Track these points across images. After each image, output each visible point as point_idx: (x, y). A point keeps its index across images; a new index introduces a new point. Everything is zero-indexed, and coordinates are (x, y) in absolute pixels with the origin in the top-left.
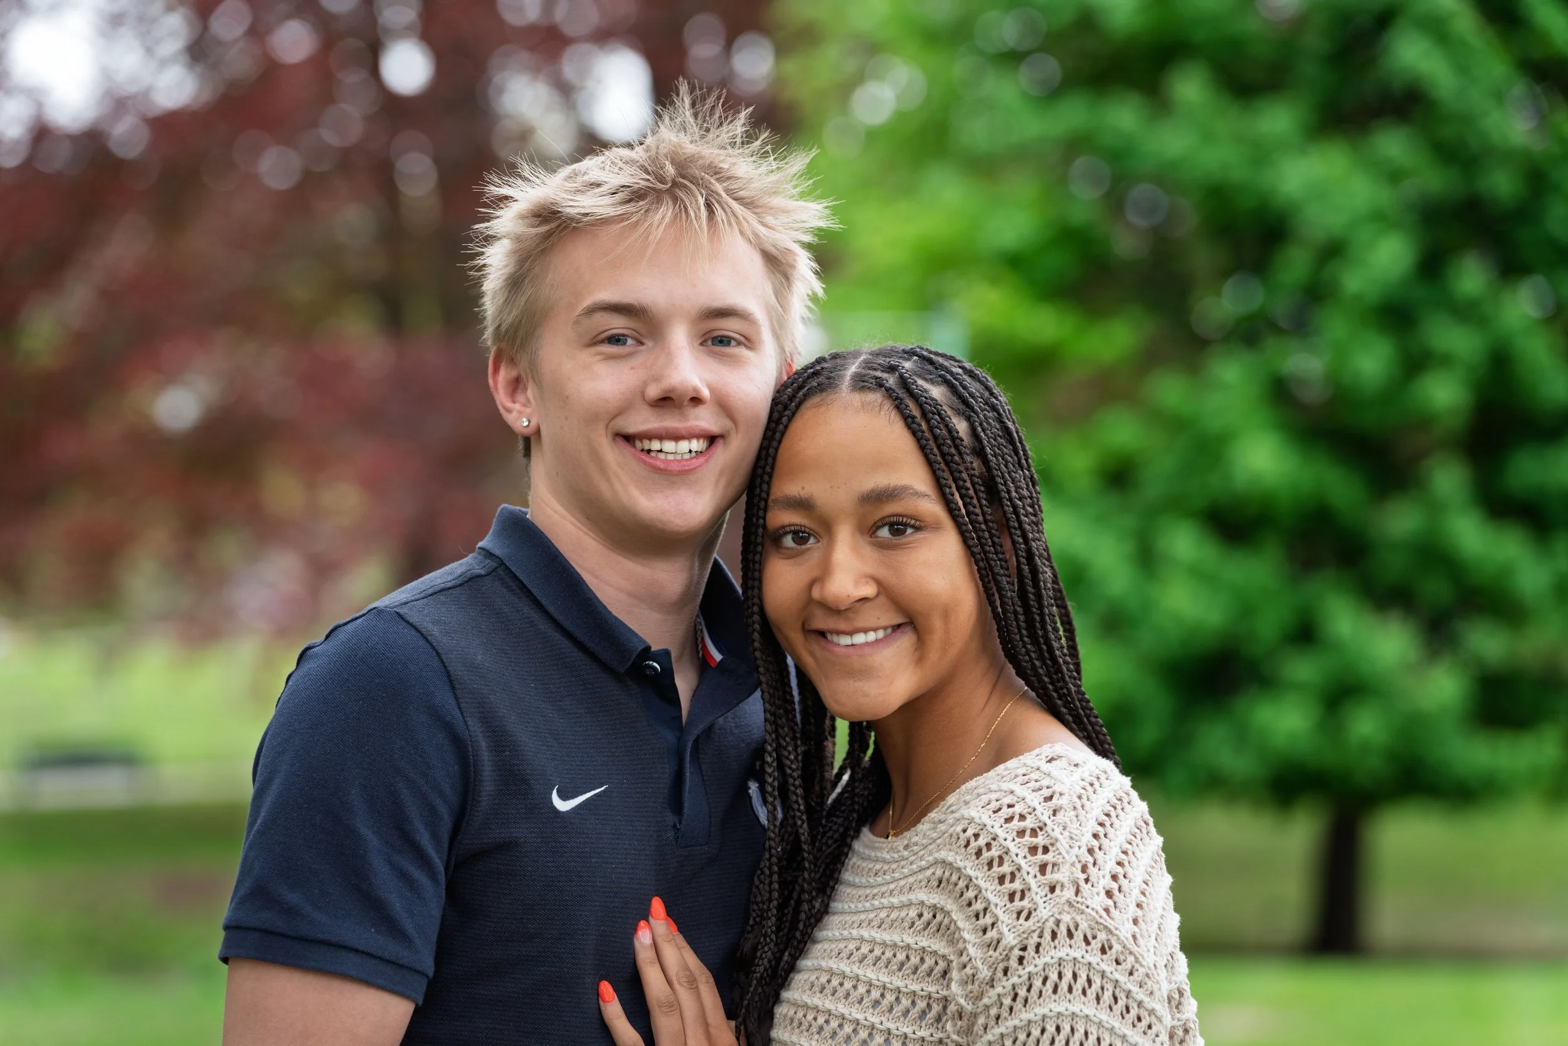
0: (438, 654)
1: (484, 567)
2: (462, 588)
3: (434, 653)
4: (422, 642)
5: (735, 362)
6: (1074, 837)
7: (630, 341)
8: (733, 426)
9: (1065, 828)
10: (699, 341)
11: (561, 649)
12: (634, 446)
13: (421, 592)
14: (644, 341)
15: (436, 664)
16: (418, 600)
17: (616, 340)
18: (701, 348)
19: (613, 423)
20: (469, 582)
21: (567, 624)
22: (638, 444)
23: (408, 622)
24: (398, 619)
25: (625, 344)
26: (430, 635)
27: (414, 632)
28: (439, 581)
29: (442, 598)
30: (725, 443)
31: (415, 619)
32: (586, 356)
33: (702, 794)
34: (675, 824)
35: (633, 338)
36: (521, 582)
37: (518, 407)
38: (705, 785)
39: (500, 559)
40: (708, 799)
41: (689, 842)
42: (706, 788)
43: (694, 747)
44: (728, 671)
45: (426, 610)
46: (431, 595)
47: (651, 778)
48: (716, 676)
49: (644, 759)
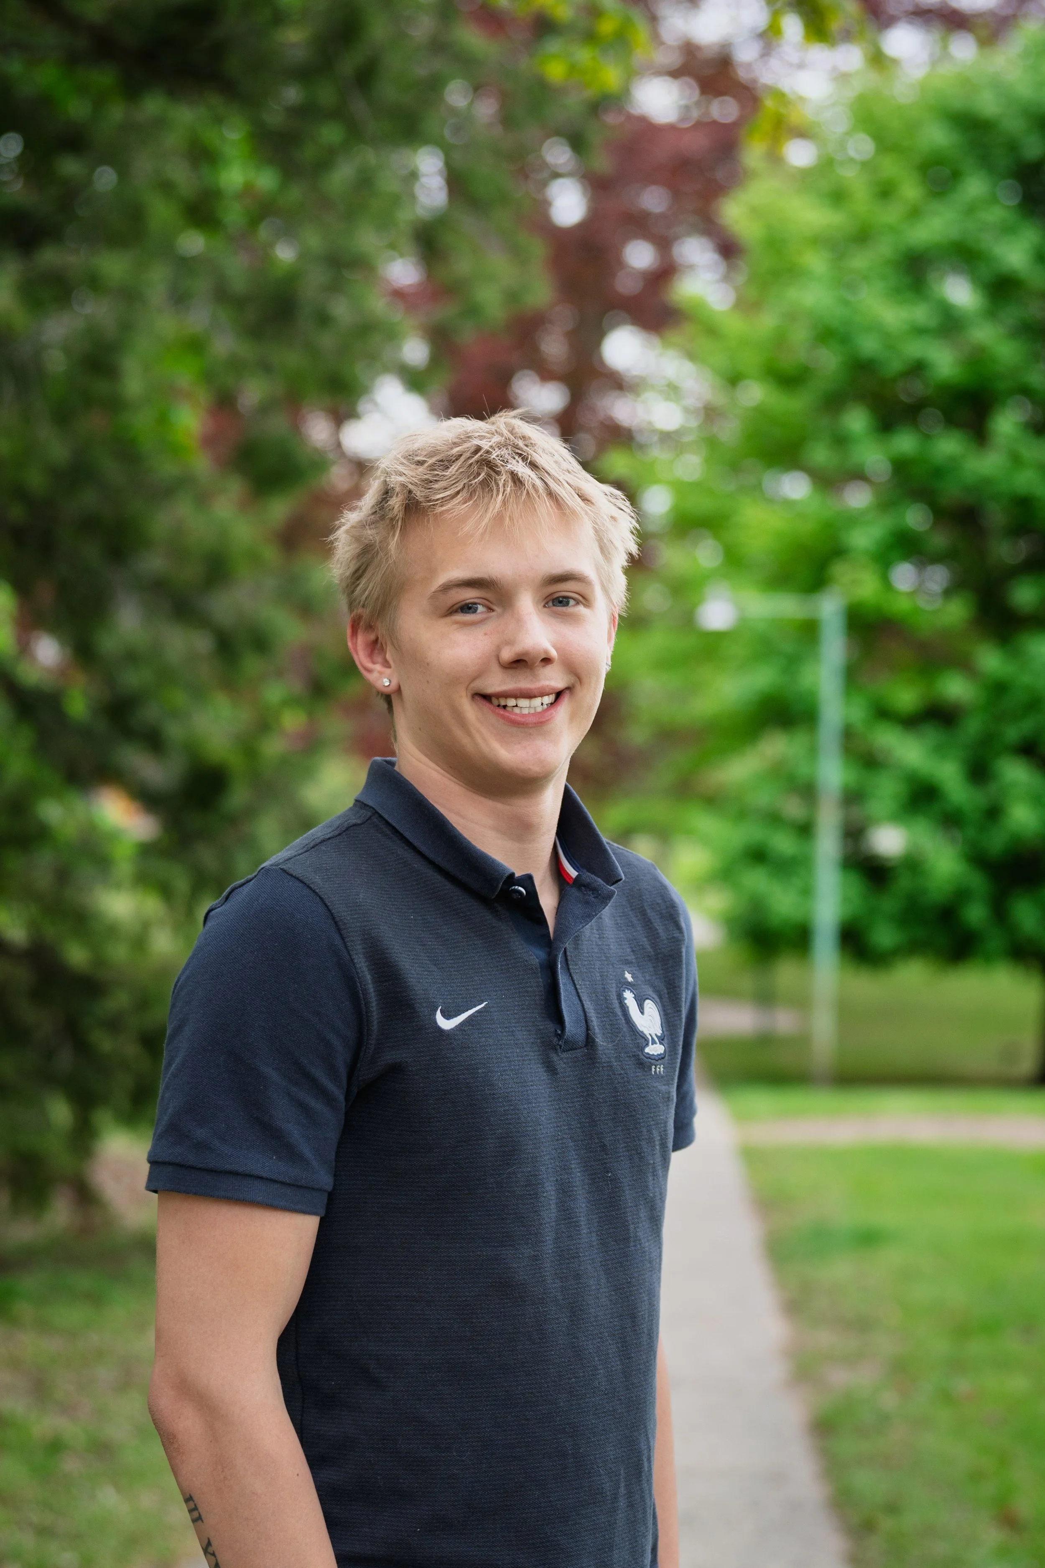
0: (322, 899)
1: (360, 816)
2: (342, 838)
4: (306, 891)
5: (574, 619)
7: (480, 609)
8: (578, 680)
10: (543, 604)
11: (434, 883)
12: (492, 704)
13: (304, 847)
14: (494, 607)
16: (301, 854)
17: (467, 608)
18: (545, 609)
19: (472, 685)
20: (347, 831)
22: (495, 704)
23: (291, 875)
24: (285, 875)
25: (475, 611)
26: (313, 883)
27: (298, 884)
28: (319, 834)
29: (325, 849)
30: (571, 695)
31: (298, 871)
32: (444, 626)
33: (577, 1001)
34: (556, 1031)
35: (484, 605)
36: (394, 828)
37: (378, 667)
38: (578, 993)
39: (373, 808)
40: (583, 1005)
41: (571, 1046)
42: (579, 996)
43: (564, 959)
44: (584, 886)
45: (308, 862)
46: (313, 847)
47: (527, 992)
48: (574, 892)
49: (519, 975)
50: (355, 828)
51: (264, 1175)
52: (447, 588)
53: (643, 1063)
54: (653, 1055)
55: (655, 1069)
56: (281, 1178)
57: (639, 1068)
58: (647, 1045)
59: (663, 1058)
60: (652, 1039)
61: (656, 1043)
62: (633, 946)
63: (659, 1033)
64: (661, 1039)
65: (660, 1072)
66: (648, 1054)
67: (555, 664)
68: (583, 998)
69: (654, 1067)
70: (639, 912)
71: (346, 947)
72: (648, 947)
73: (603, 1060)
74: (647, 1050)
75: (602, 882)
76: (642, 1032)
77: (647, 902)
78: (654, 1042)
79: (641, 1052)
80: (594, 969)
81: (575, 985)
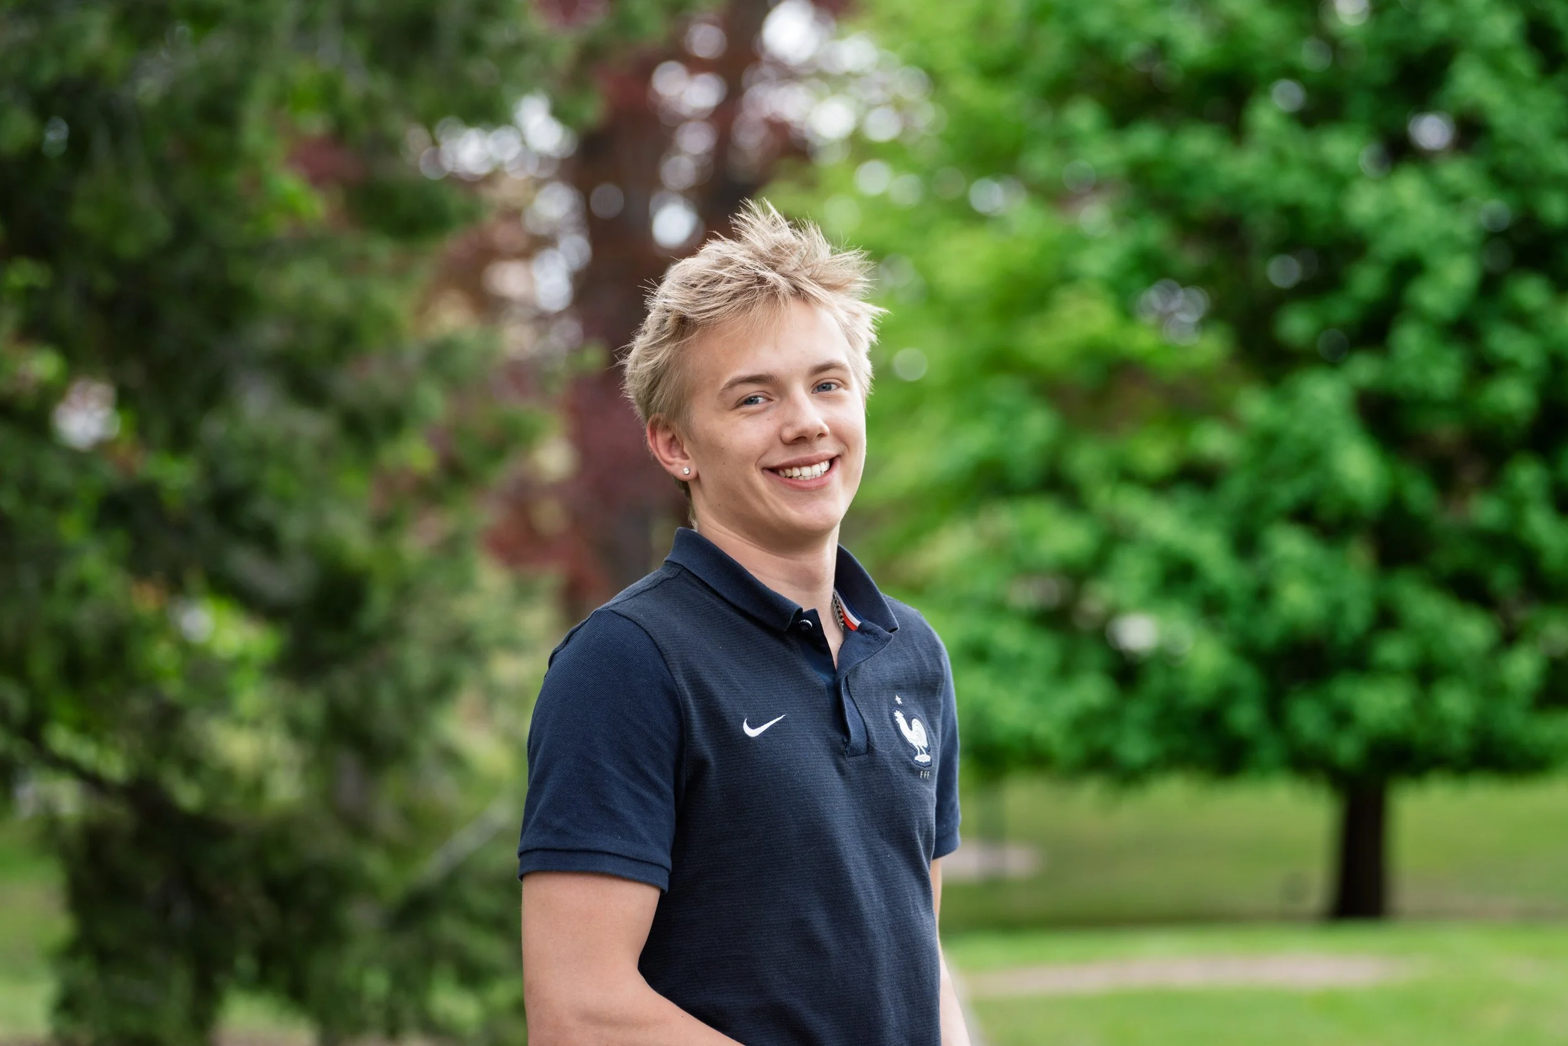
0: (647, 632)
1: (671, 572)
2: (656, 587)
4: (633, 626)
5: (838, 400)
7: (760, 399)
8: (846, 447)
10: (811, 391)
11: (736, 622)
12: (778, 474)
13: (628, 595)
14: (773, 398)
16: (628, 600)
17: (751, 401)
18: (814, 394)
19: (760, 461)
20: (660, 585)
21: (738, 603)
22: (781, 472)
23: (620, 615)
24: (616, 615)
25: (757, 402)
26: (639, 621)
27: (626, 621)
28: (639, 587)
29: (643, 597)
30: (842, 461)
31: (626, 612)
32: (733, 417)
33: (858, 717)
34: (843, 740)
35: (764, 397)
36: (700, 579)
37: (678, 460)
38: (858, 710)
39: (679, 564)
40: (863, 721)
41: (855, 753)
42: (859, 713)
43: (845, 684)
44: (867, 632)
45: (633, 606)
46: (635, 596)
47: (817, 708)
48: (857, 636)
49: (809, 695)
50: (668, 581)
51: (612, 851)
52: (733, 384)
53: (914, 769)
54: (922, 762)
55: (923, 774)
56: (626, 854)
57: (911, 772)
58: (916, 754)
59: (930, 766)
60: (920, 749)
61: (924, 753)
63: (926, 745)
64: (928, 751)
65: (926, 776)
66: (917, 761)
67: (827, 437)
68: (863, 715)
69: (922, 772)
71: (669, 669)
73: (881, 765)
74: (916, 758)
75: (881, 630)
76: (912, 744)
77: (917, 641)
78: (922, 753)
79: (911, 760)
80: (871, 692)
81: (856, 705)
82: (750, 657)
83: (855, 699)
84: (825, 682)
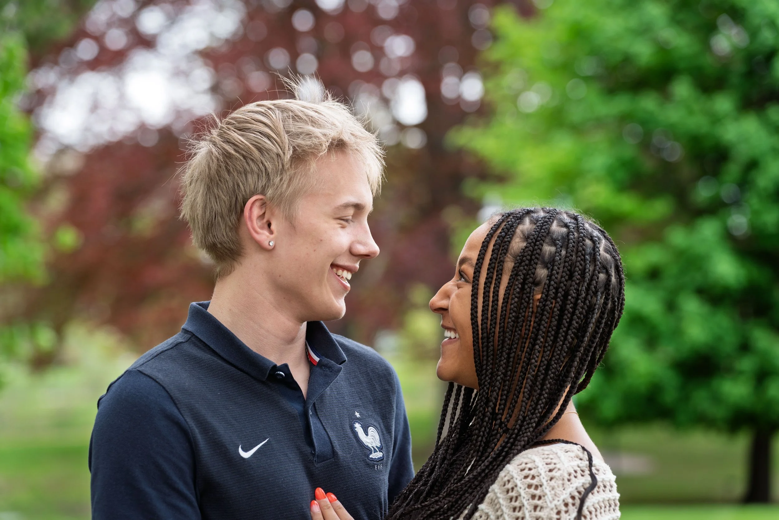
0: (164, 388)
1: (184, 338)
2: (172, 350)
3: (162, 388)
4: (154, 383)
6: (557, 495)
9: (553, 489)
13: (151, 356)
15: (164, 393)
16: (149, 361)
23: (145, 374)
24: (140, 374)
26: (158, 378)
27: (148, 379)
28: (160, 348)
29: (162, 357)
31: (148, 371)
33: (324, 432)
34: (312, 451)
36: (204, 343)
37: (265, 232)
39: (191, 332)
40: (328, 434)
41: (322, 459)
42: (325, 429)
43: (313, 409)
44: (324, 366)
45: (154, 366)
46: (156, 356)
47: (293, 431)
48: (318, 370)
49: (286, 421)
53: (371, 464)
54: (375, 458)
55: (377, 466)
57: (367, 467)
58: (371, 453)
59: (382, 459)
60: (374, 449)
61: (377, 452)
62: (360, 396)
63: (379, 445)
64: (381, 449)
65: (381, 467)
66: (372, 458)
68: (327, 430)
70: (365, 375)
72: (369, 396)
73: (345, 466)
74: (371, 456)
75: (334, 363)
76: (367, 446)
77: (370, 368)
78: (375, 451)
79: (366, 459)
80: (334, 412)
81: (322, 423)
82: (241, 398)
83: (321, 419)
84: (297, 410)
